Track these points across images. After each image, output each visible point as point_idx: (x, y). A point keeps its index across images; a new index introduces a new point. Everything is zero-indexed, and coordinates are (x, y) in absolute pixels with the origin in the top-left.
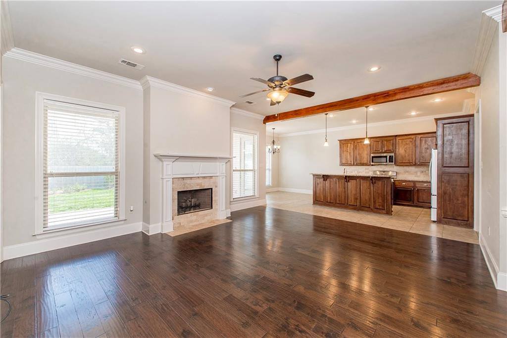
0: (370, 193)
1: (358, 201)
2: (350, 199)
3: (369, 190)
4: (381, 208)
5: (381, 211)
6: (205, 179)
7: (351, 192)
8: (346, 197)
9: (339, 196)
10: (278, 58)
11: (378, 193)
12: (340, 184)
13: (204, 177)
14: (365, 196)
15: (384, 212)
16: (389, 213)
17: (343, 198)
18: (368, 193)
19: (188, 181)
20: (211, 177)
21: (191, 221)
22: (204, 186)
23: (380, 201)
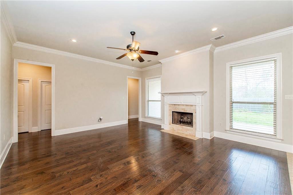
6: (187, 107)
10: (133, 33)
13: (187, 105)
19: (177, 107)
20: (192, 105)
21: (179, 130)
22: (187, 111)
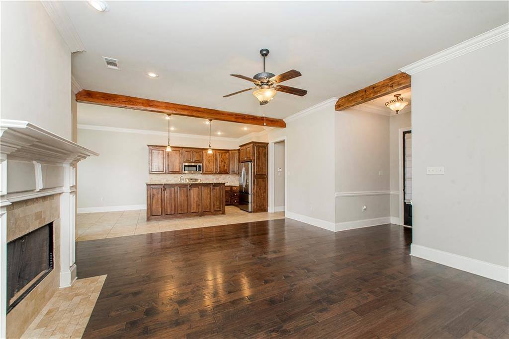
0: (210, 198)
1: (200, 207)
2: (193, 207)
3: (209, 195)
4: (218, 209)
5: (218, 213)
7: (194, 199)
8: (189, 205)
9: (181, 206)
10: (265, 52)
11: (216, 197)
12: (182, 193)
14: (206, 202)
15: (221, 212)
16: (224, 213)
17: (186, 207)
18: (209, 198)
23: (218, 204)
